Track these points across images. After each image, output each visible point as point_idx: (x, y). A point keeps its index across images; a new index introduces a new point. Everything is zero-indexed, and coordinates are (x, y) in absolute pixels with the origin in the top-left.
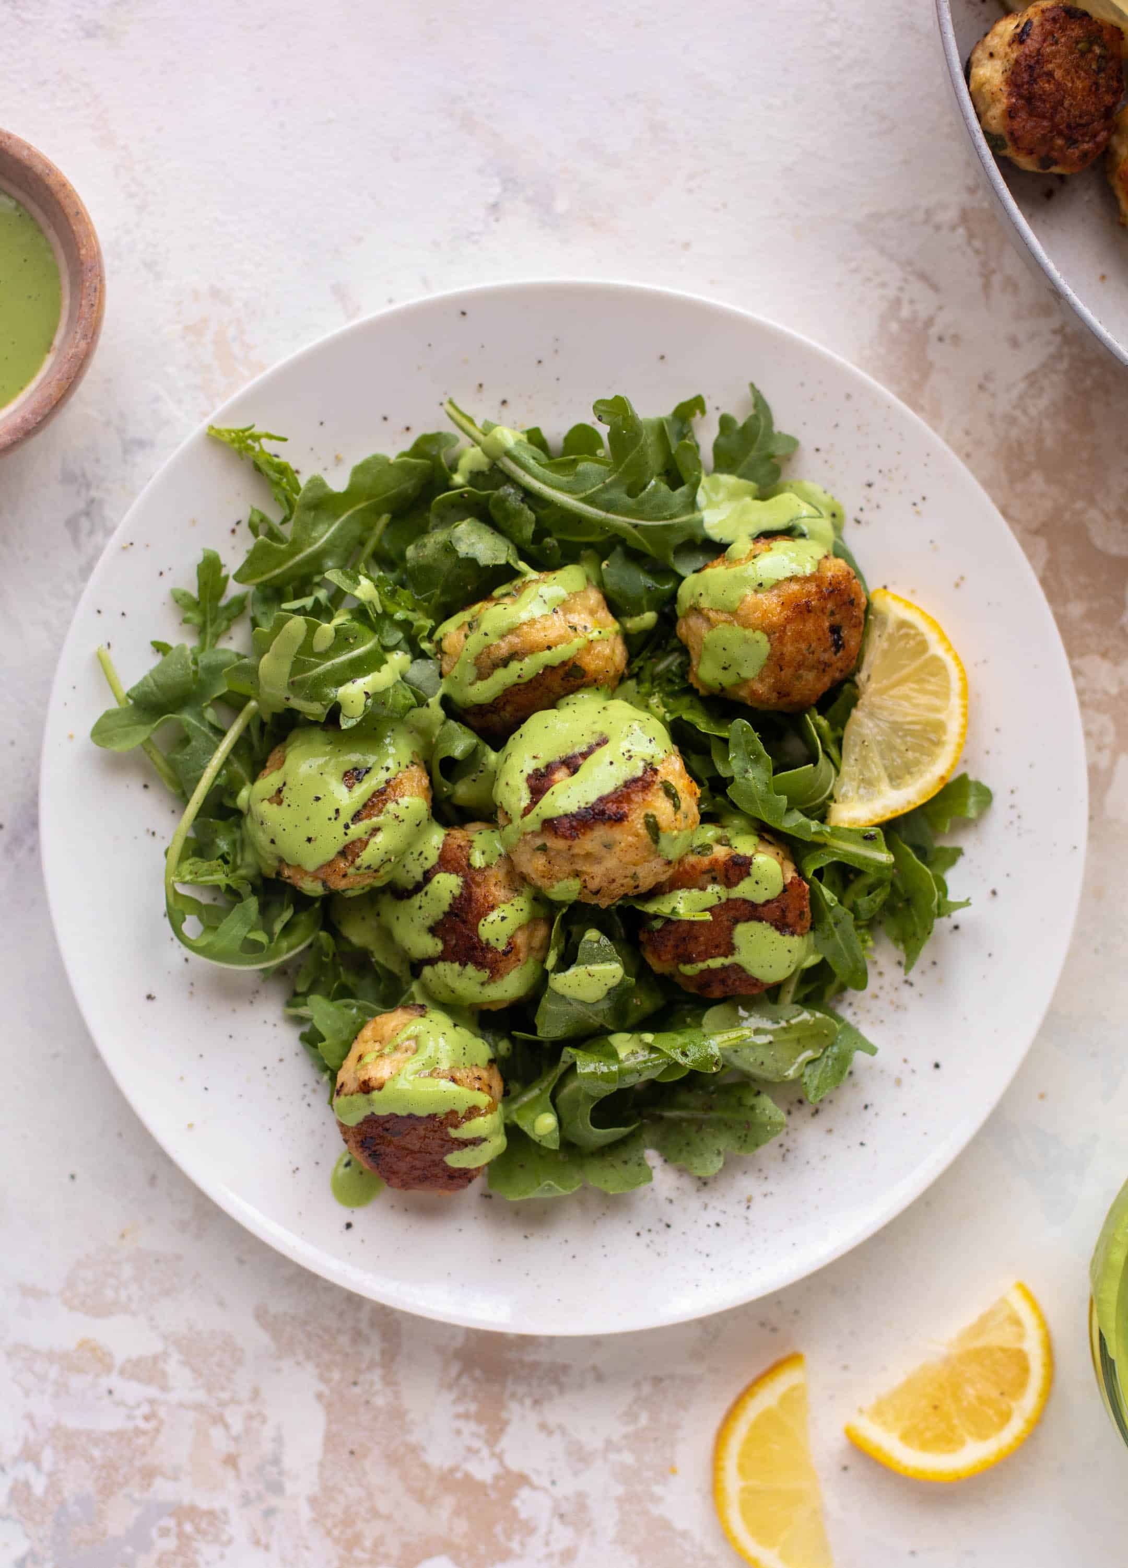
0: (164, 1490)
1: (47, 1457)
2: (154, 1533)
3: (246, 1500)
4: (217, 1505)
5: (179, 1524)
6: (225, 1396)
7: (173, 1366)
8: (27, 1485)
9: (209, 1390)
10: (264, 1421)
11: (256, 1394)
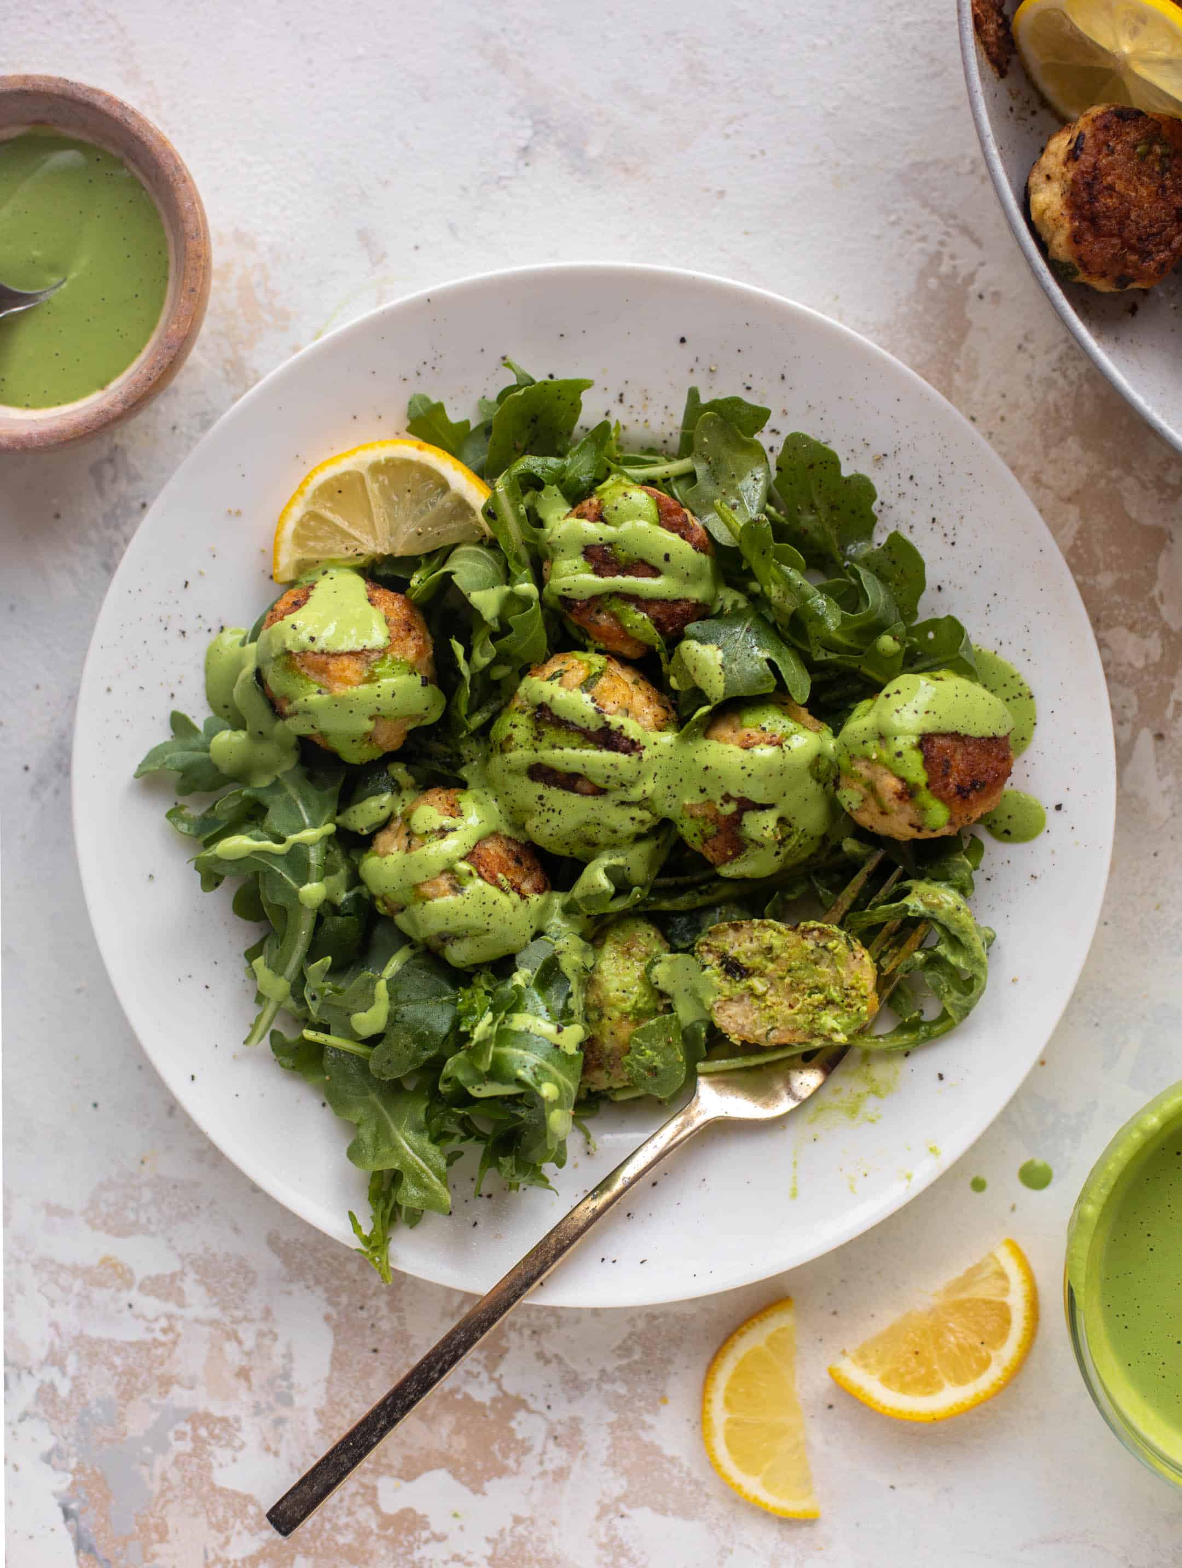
0: (180, 1397)
1: (72, 1362)
2: (171, 1435)
3: (257, 1410)
4: (230, 1413)
5: (194, 1429)
6: (239, 1314)
7: (190, 1286)
8: (52, 1387)
9: (224, 1309)
10: (275, 1338)
11: (267, 1314)
